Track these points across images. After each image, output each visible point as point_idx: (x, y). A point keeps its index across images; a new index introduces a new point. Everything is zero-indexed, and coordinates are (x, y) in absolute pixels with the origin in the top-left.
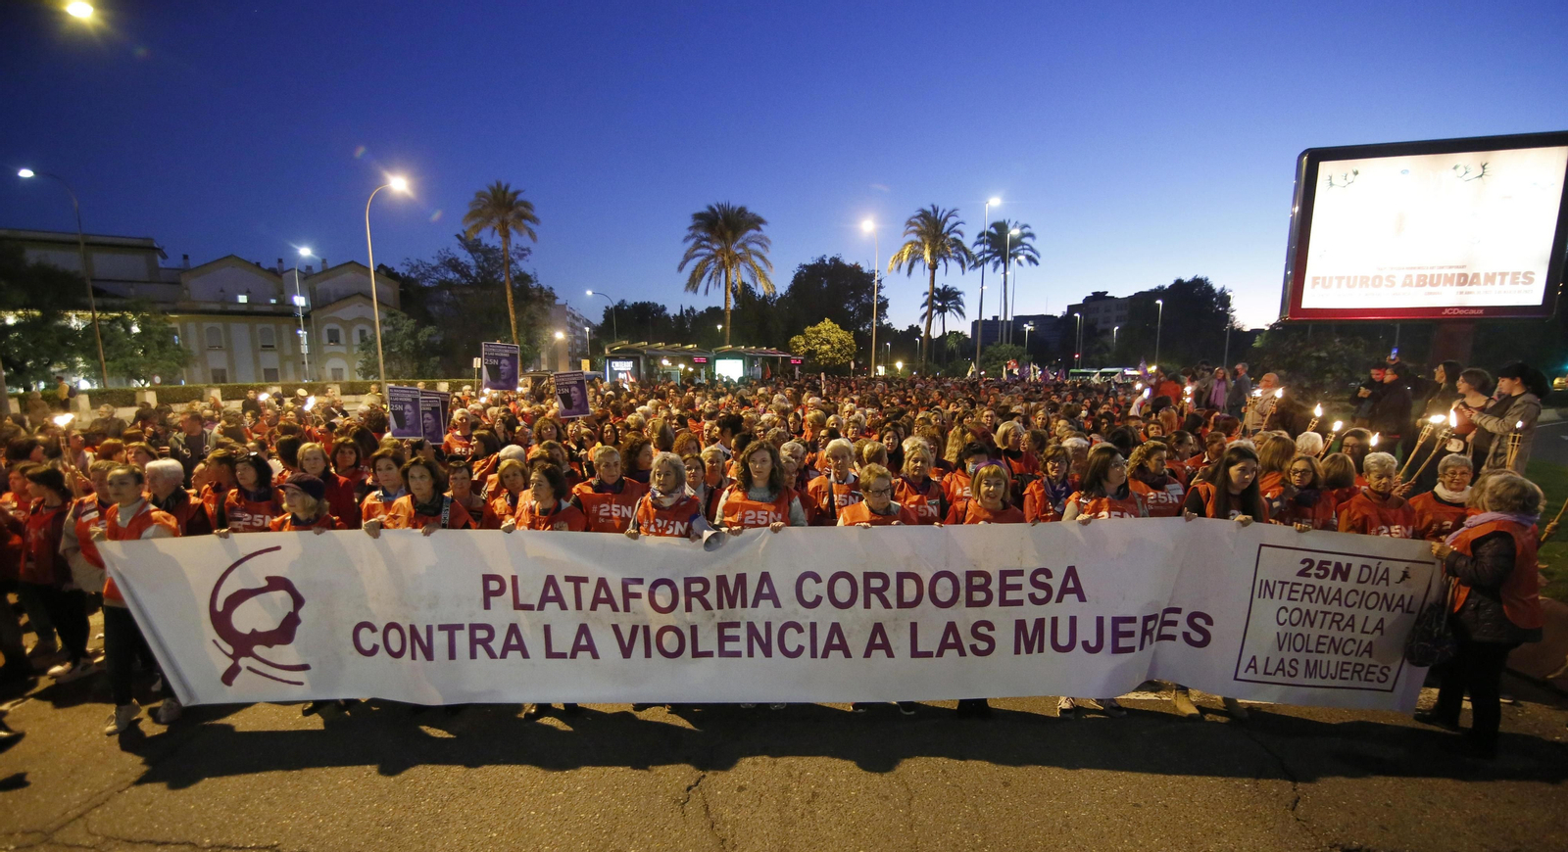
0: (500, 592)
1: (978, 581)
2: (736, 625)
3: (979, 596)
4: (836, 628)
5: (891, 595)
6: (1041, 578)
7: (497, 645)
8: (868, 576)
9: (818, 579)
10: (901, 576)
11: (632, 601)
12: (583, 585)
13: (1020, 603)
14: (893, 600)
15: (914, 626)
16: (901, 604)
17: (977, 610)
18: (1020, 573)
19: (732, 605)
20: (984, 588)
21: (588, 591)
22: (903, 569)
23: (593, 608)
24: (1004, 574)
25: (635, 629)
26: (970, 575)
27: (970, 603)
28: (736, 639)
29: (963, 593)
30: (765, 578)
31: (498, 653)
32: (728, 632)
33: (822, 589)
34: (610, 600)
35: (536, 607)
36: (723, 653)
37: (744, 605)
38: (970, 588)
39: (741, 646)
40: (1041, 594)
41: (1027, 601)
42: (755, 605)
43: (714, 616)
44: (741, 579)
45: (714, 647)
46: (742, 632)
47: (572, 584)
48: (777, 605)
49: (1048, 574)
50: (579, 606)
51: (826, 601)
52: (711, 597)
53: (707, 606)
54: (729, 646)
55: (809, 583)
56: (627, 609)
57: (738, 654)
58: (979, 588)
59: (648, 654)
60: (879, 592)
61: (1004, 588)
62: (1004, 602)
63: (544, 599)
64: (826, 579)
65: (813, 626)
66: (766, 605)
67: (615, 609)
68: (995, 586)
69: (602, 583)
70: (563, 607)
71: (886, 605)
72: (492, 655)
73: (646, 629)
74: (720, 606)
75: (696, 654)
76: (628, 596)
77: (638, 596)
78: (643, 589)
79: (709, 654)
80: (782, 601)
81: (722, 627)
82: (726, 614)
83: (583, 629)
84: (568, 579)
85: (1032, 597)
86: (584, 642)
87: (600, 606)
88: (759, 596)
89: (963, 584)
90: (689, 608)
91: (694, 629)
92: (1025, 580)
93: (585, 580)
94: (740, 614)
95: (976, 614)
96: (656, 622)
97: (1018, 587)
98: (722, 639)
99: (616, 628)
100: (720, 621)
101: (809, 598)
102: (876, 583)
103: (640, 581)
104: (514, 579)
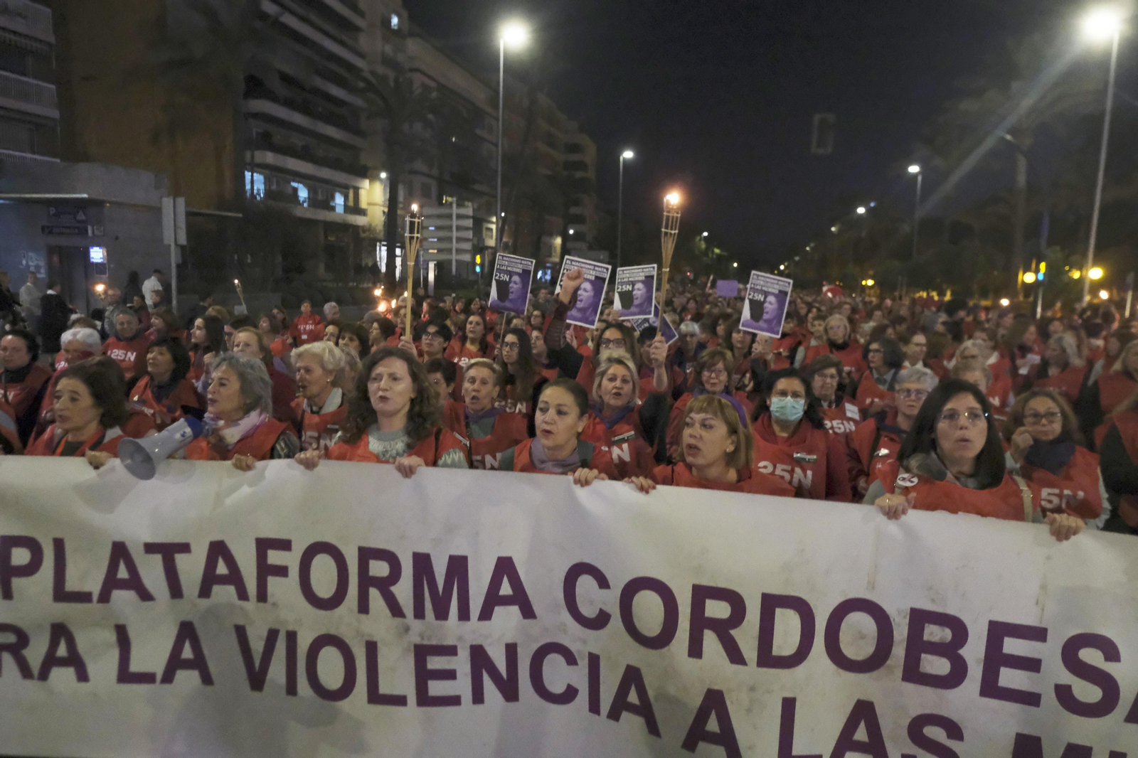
0: (31, 569)
1: (934, 633)
2: (451, 651)
3: (937, 665)
4: (632, 676)
5: (747, 636)
6: (1090, 656)
7: (35, 654)
8: (701, 594)
9: (603, 583)
10: (771, 603)
11: (272, 581)
12: (180, 559)
13: (1031, 699)
14: (749, 647)
15: (789, 706)
16: (767, 659)
17: (928, 692)
18: (1038, 634)
19: (442, 614)
20: (950, 650)
21: (191, 567)
22: (776, 589)
23: (205, 592)
24: (998, 631)
25: (272, 635)
26: (919, 618)
27: (912, 673)
28: (450, 675)
29: (899, 651)
30: (505, 567)
31: (36, 671)
32: (435, 663)
33: (610, 600)
34: (235, 577)
35: (95, 597)
36: (425, 699)
37: (464, 615)
38: (917, 646)
39: (462, 686)
40: (1088, 693)
41: (1049, 699)
42: (486, 614)
43: (407, 629)
44: (458, 566)
45: (410, 691)
46: (462, 663)
47: (158, 558)
48: (528, 612)
49: (1112, 653)
50: (176, 591)
51: (616, 622)
52: (403, 590)
53: (396, 610)
54: (436, 688)
55: (585, 584)
56: (262, 596)
57: (455, 701)
58: (937, 649)
59: (291, 689)
60: (723, 629)
61: (995, 659)
62: (990, 688)
63: (111, 583)
64: (618, 584)
65: (594, 661)
66: (507, 616)
67: (243, 595)
68: (974, 652)
69: (218, 550)
70: (145, 596)
71: (735, 655)
72: (26, 671)
73: (292, 637)
74: (419, 614)
75: (375, 697)
76: (265, 570)
77: (282, 571)
78: (290, 559)
79: (400, 701)
80: (537, 608)
81: (422, 653)
82: (426, 629)
83: (187, 631)
84: (150, 548)
85: (1063, 693)
86: (187, 653)
87: (217, 589)
88: (493, 600)
89: (901, 632)
90: (364, 607)
91: (372, 648)
92: (1049, 652)
93: (185, 548)
94: (453, 630)
95: (922, 700)
96: (309, 625)
97: (1032, 665)
98: (423, 676)
99: (241, 632)
100: (418, 641)
101: (589, 611)
102: (717, 609)
103: (285, 545)
104: (59, 545)
